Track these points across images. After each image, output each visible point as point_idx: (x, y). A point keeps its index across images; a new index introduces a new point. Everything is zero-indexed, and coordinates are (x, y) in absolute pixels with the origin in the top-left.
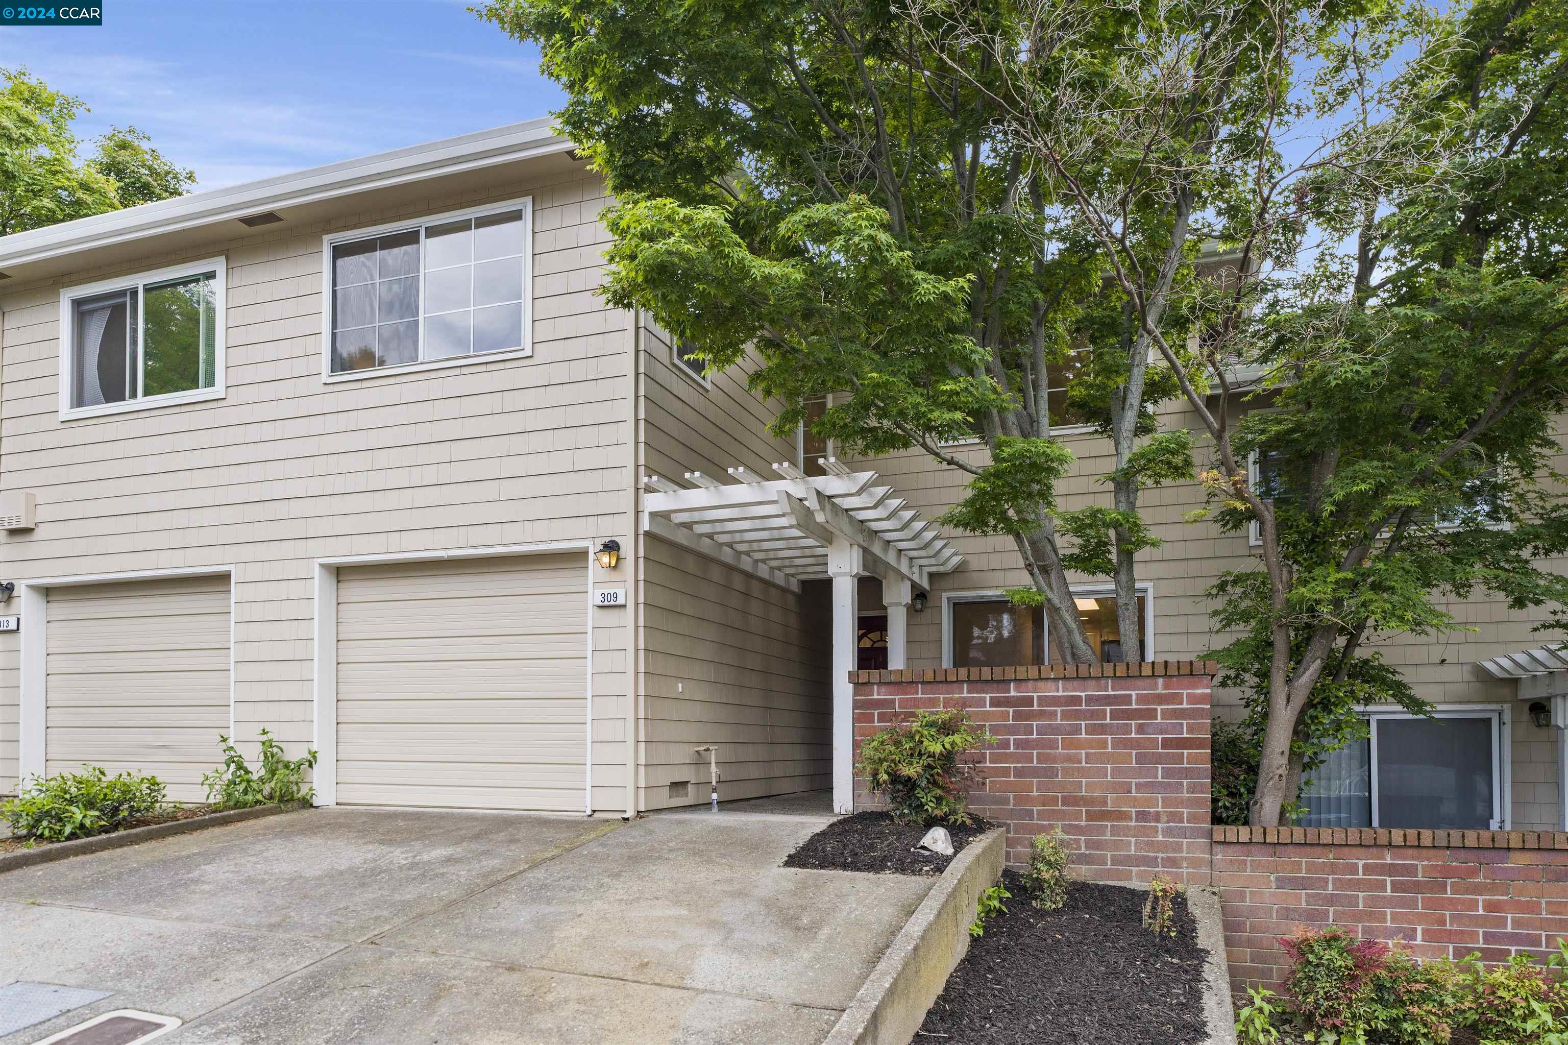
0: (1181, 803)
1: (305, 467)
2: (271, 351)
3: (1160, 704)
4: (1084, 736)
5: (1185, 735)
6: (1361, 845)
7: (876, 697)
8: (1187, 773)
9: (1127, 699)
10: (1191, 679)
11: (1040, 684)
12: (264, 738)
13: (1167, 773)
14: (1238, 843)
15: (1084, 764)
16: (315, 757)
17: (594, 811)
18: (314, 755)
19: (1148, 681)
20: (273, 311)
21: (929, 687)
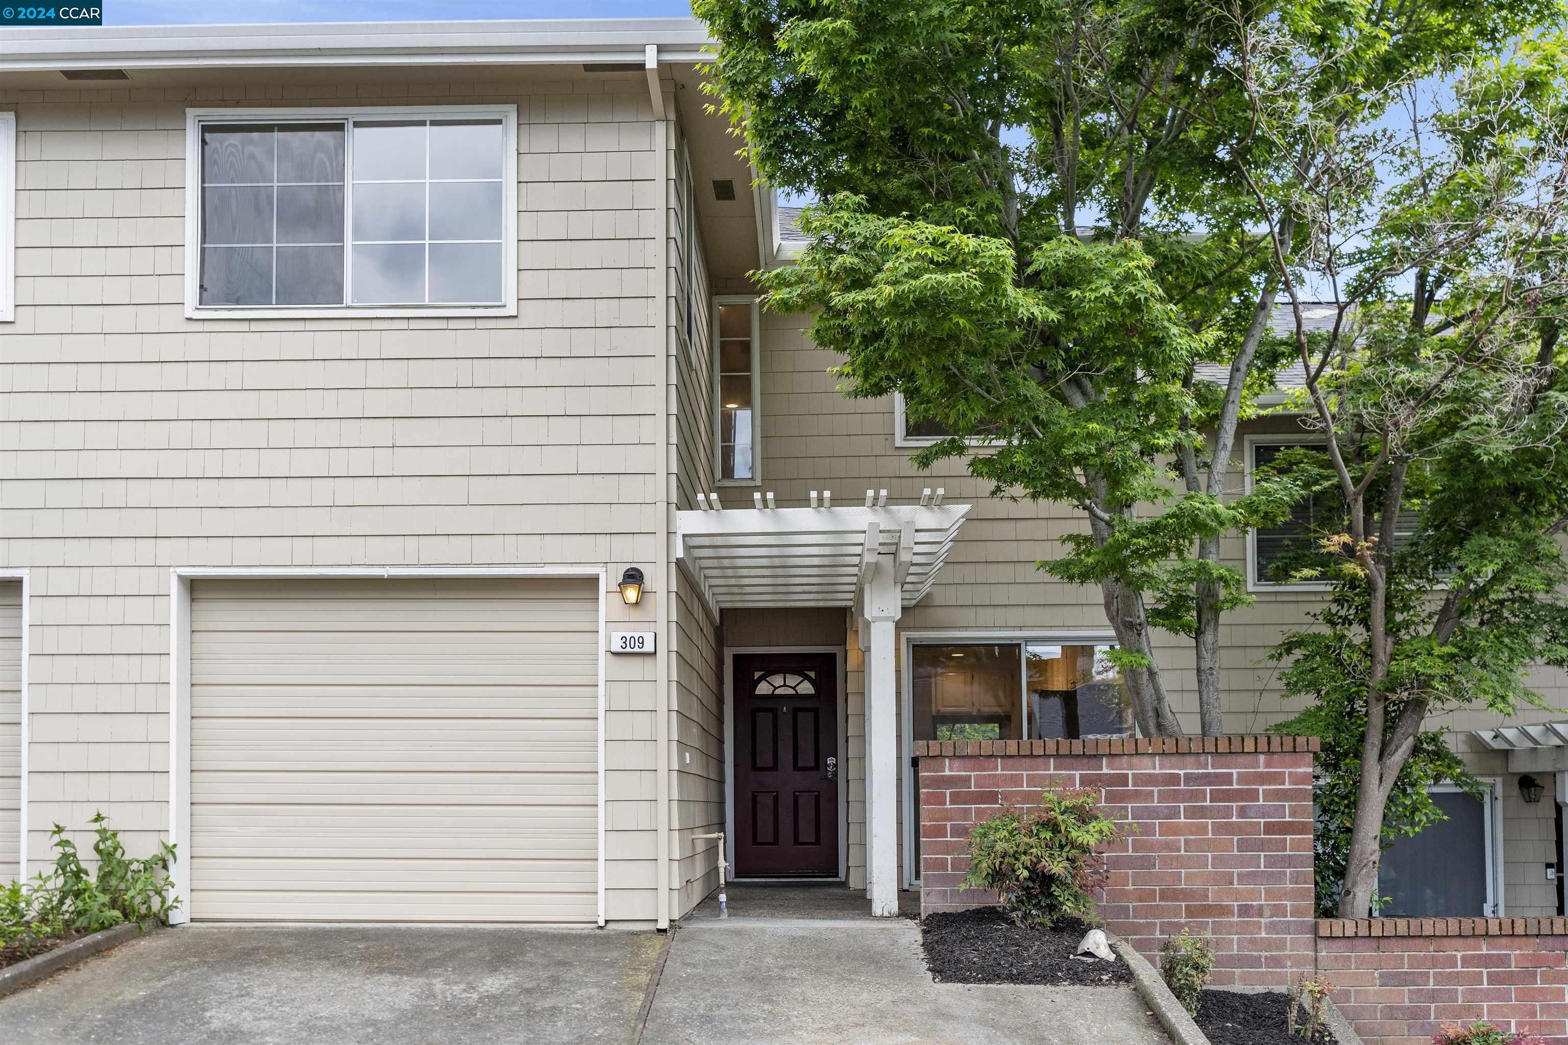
0: (1285, 895)
1: (156, 435)
2: (94, 261)
3: (1262, 784)
4: (1183, 820)
5: (1287, 819)
6: (1460, 936)
7: (947, 773)
8: (1290, 861)
9: (1228, 778)
10: (1293, 756)
11: (1135, 760)
12: (96, 826)
13: (1270, 862)
14: (1344, 937)
15: (1183, 852)
16: (173, 853)
17: (607, 922)
18: (171, 850)
19: (1250, 758)
20: (98, 203)
21: (1010, 761)
